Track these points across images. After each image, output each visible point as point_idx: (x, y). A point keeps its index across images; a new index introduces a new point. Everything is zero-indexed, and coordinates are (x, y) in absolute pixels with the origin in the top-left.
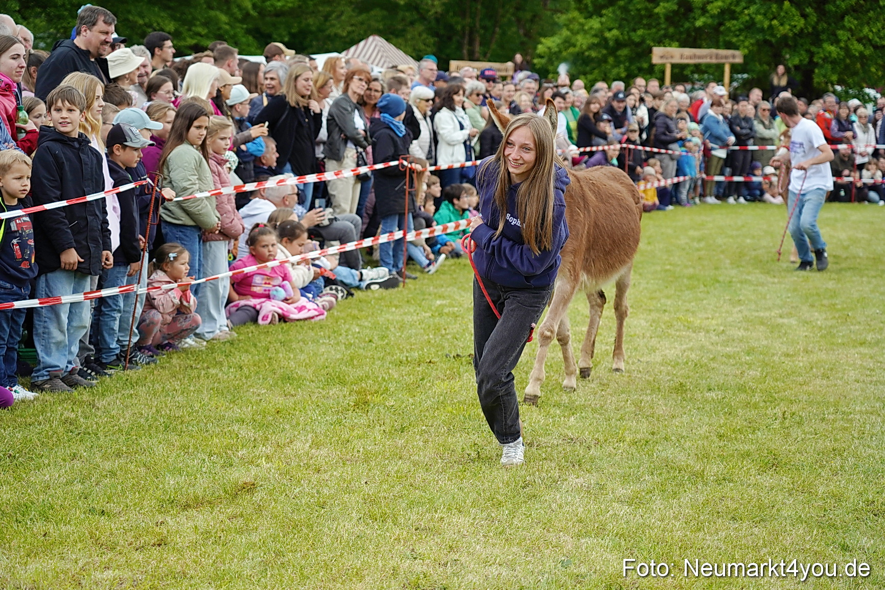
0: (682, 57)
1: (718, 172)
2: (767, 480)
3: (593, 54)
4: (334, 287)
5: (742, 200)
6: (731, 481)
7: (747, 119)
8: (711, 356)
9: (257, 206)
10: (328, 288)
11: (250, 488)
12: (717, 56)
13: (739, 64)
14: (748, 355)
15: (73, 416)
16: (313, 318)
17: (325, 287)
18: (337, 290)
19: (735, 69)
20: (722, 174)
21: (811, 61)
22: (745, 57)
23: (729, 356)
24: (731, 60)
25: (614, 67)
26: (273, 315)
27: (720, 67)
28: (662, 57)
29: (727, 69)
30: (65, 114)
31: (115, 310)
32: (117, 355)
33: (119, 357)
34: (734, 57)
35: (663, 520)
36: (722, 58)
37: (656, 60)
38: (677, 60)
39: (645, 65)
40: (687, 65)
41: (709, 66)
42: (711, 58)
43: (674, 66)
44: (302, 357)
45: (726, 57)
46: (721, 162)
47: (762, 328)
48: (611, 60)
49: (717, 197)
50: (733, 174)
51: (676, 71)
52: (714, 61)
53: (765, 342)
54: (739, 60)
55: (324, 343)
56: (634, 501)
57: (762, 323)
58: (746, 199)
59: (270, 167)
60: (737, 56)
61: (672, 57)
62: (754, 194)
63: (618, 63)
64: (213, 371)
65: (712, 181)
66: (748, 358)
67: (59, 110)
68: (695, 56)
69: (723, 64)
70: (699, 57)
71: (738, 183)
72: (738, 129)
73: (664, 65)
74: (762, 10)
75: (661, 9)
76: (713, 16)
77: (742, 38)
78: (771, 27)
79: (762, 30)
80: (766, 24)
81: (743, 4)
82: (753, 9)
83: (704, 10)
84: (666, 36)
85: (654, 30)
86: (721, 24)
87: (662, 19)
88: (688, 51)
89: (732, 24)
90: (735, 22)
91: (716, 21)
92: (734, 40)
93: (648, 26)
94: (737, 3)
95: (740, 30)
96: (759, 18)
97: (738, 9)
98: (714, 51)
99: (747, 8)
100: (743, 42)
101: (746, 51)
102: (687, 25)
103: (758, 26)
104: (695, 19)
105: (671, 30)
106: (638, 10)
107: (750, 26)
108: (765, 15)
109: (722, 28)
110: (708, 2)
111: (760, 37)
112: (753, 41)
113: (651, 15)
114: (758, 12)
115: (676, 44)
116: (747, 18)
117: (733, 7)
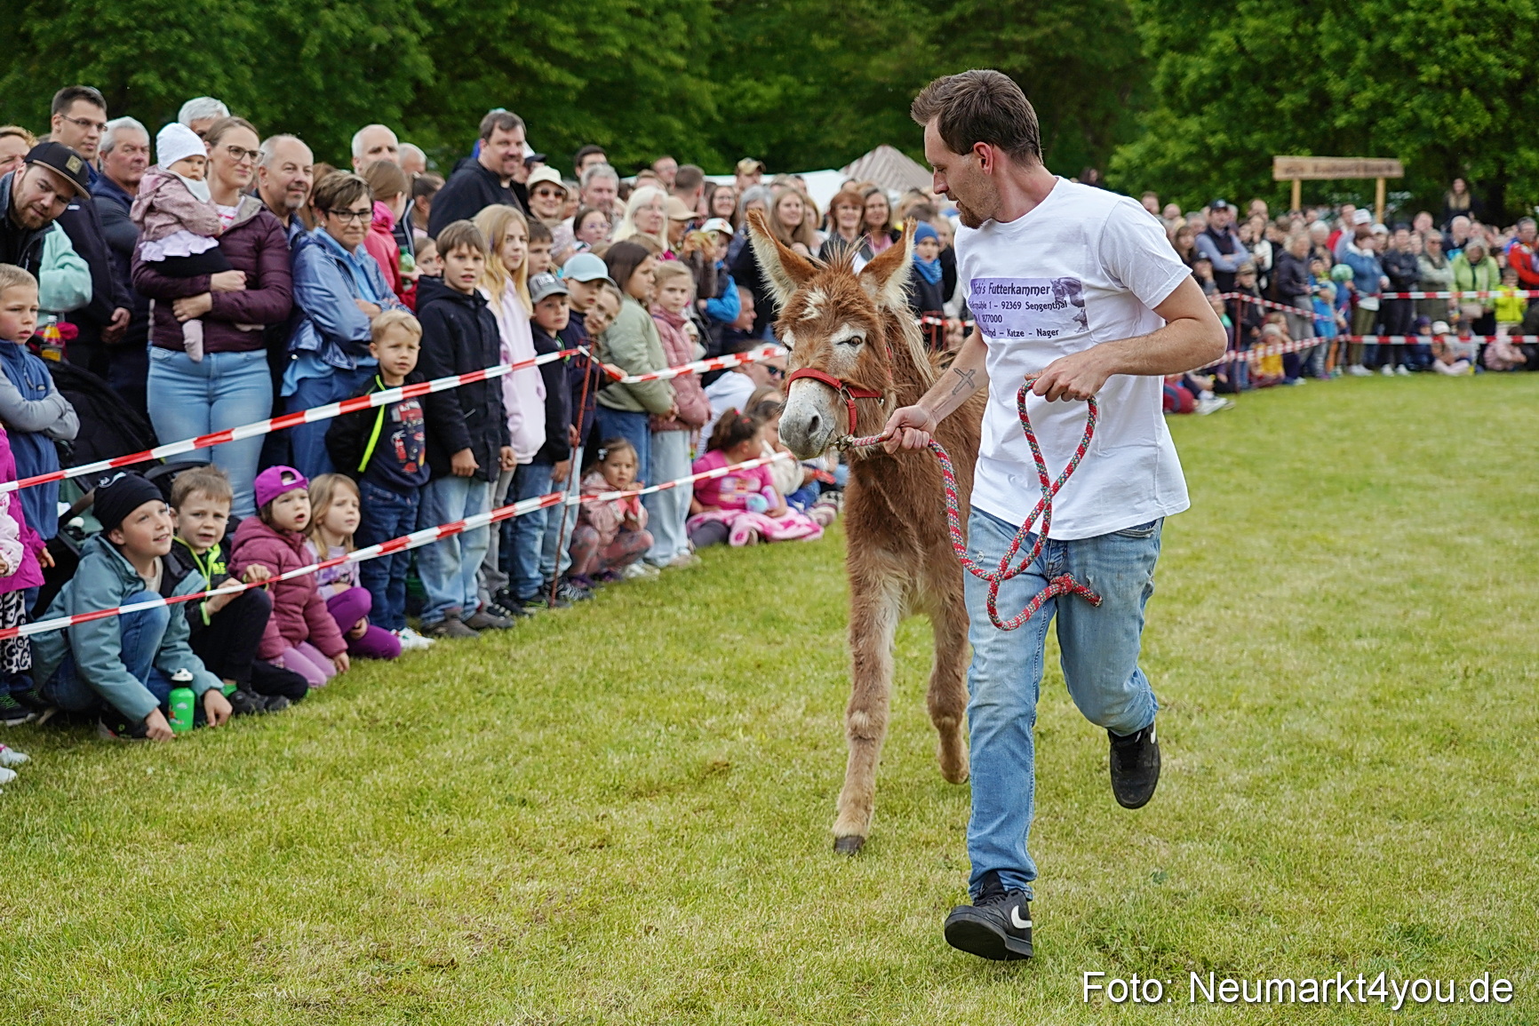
0: (1316, 169)
1: (1368, 329)
2: (1443, 763)
3: (1191, 167)
4: (833, 494)
5: (1402, 369)
6: (1391, 764)
7: (1409, 257)
8: (1361, 590)
9: (729, 382)
10: (825, 495)
11: (722, 770)
12: (1366, 168)
13: (1397, 179)
14: (1414, 586)
15: (481, 670)
16: (803, 536)
17: (821, 493)
18: (836, 498)
19: (1391, 185)
20: (1374, 333)
21: (1501, 174)
22: (1406, 169)
23: (1386, 590)
24: (1387, 173)
25: (1219, 184)
26: (751, 535)
27: (1370, 184)
28: (1288, 170)
29: (1380, 186)
30: (470, 263)
31: (535, 526)
32: (539, 588)
33: (541, 591)
34: (1390, 168)
35: (1295, 818)
36: (1374, 169)
37: (1279, 174)
38: (1309, 174)
39: (1264, 182)
40: (1323, 182)
41: (1354, 182)
42: (1357, 170)
43: (1305, 183)
44: (791, 590)
45: (1379, 169)
46: (1372, 318)
47: (1434, 550)
48: (1215, 176)
49: (1368, 366)
50: (1388, 334)
51: (1308, 189)
52: (1362, 175)
53: (1437, 570)
54: (1397, 173)
55: (820, 572)
56: (1254, 791)
57: (1433, 543)
58: (1408, 368)
59: (745, 331)
60: (1395, 168)
61: (1302, 170)
62: (1420, 361)
63: (1225, 179)
64: (669, 610)
65: (1360, 345)
66: (1413, 592)
67: (461, 257)
68: (1334, 169)
69: (1375, 180)
70: (1342, 170)
71: (1397, 346)
72: (1396, 269)
73: (1290, 182)
74: (1430, 103)
75: (1286, 104)
76: (1360, 113)
77: (1401, 142)
78: (1443, 126)
79: (1430, 131)
80: (1436, 122)
81: (1403, 94)
82: (1417, 100)
83: (1347, 104)
84: (1293, 141)
85: (1276, 133)
86: (1372, 122)
87: (1288, 118)
88: (1324, 162)
89: (1388, 123)
90: (1391, 120)
91: (1365, 119)
92: (1390, 145)
93: (1268, 128)
94: (1395, 93)
95: (1399, 131)
96: (1426, 113)
97: (1396, 102)
98: (1361, 161)
99: (1409, 99)
100: (1403, 147)
101: (1408, 160)
102: (1323, 125)
103: (1425, 124)
104: (1334, 117)
105: (1301, 133)
106: (1254, 106)
107: (1414, 125)
108: (1434, 109)
109: (1374, 129)
110: (1354, 93)
111: (1427, 140)
112: (1417, 146)
113: (1272, 112)
114: (1424, 105)
115: (1307, 151)
116: (1409, 114)
117: (1389, 99)
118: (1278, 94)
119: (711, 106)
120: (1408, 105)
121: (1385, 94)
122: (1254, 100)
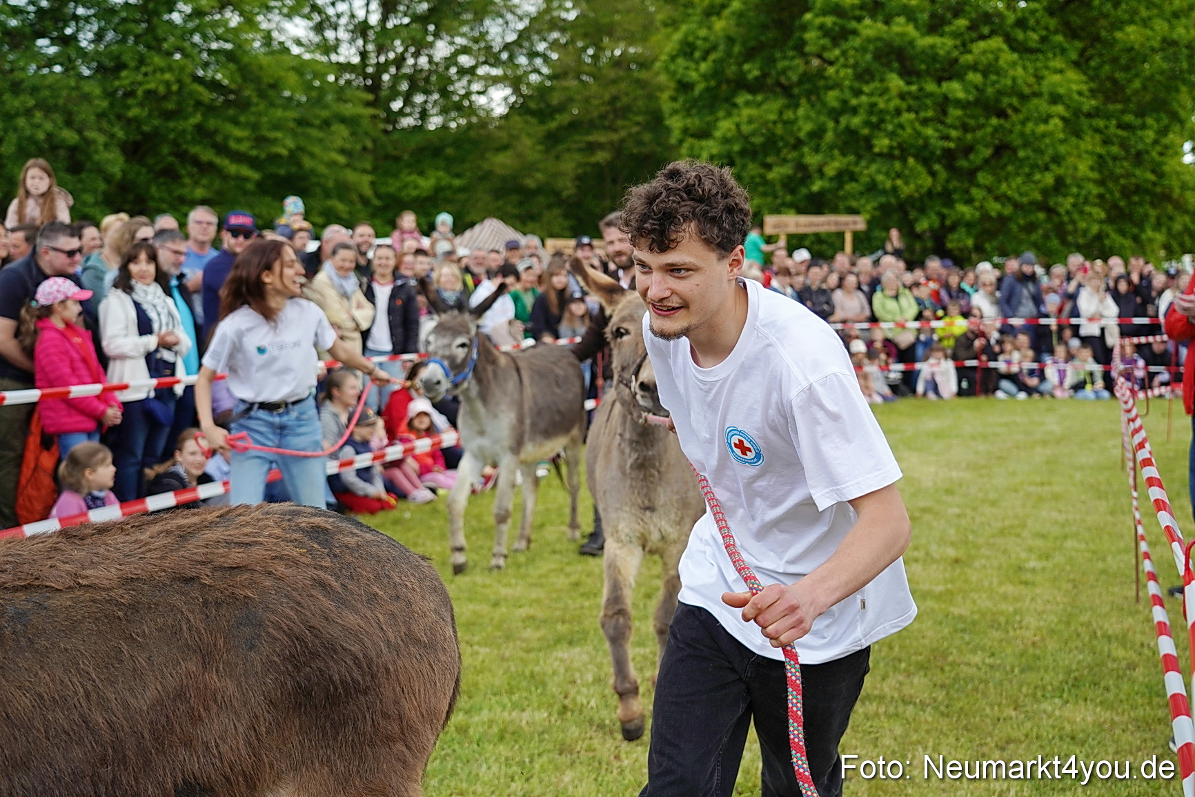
0: (797, 225)
12: (837, 223)
13: (862, 232)
21: (943, 225)
22: (869, 223)
24: (852, 227)
27: (841, 235)
28: (776, 226)
29: (848, 238)
34: (855, 223)
36: (842, 224)
38: (792, 229)
41: (829, 234)
42: (829, 225)
45: (847, 224)
51: (794, 242)
52: (833, 229)
54: (861, 227)
60: (859, 223)
61: (786, 226)
68: (811, 224)
69: (844, 232)
70: (818, 225)
74: (884, 169)
75: (774, 175)
76: (831, 179)
77: (863, 201)
78: (895, 189)
79: (884, 192)
80: (888, 184)
81: (863, 163)
82: (874, 168)
83: (820, 172)
84: (784, 204)
85: (769, 199)
86: (841, 186)
87: (778, 187)
88: (804, 219)
89: (851, 187)
90: (854, 185)
91: (834, 185)
92: (854, 204)
93: (765, 194)
94: (857, 164)
95: (862, 193)
96: (880, 178)
97: (857, 170)
98: (832, 218)
99: (867, 168)
100: (864, 206)
101: (868, 216)
102: (804, 191)
103: (881, 187)
104: (813, 183)
105: (789, 198)
106: (752, 178)
107: (872, 188)
108: (887, 174)
109: (841, 193)
110: (825, 164)
111: (883, 200)
112: (875, 204)
113: (765, 182)
114: (879, 172)
115: (793, 211)
116: (868, 179)
117: (852, 168)
118: (769, 167)
119: (368, 192)
120: (866, 172)
121: (849, 164)
122: (752, 173)
